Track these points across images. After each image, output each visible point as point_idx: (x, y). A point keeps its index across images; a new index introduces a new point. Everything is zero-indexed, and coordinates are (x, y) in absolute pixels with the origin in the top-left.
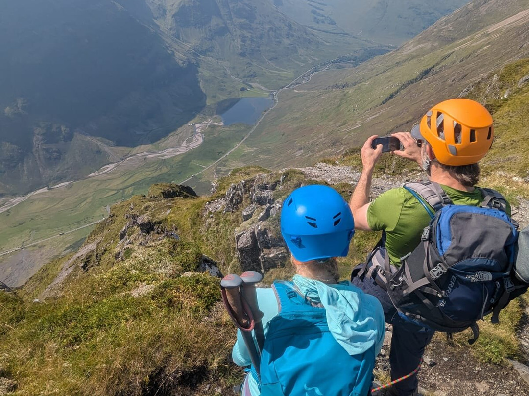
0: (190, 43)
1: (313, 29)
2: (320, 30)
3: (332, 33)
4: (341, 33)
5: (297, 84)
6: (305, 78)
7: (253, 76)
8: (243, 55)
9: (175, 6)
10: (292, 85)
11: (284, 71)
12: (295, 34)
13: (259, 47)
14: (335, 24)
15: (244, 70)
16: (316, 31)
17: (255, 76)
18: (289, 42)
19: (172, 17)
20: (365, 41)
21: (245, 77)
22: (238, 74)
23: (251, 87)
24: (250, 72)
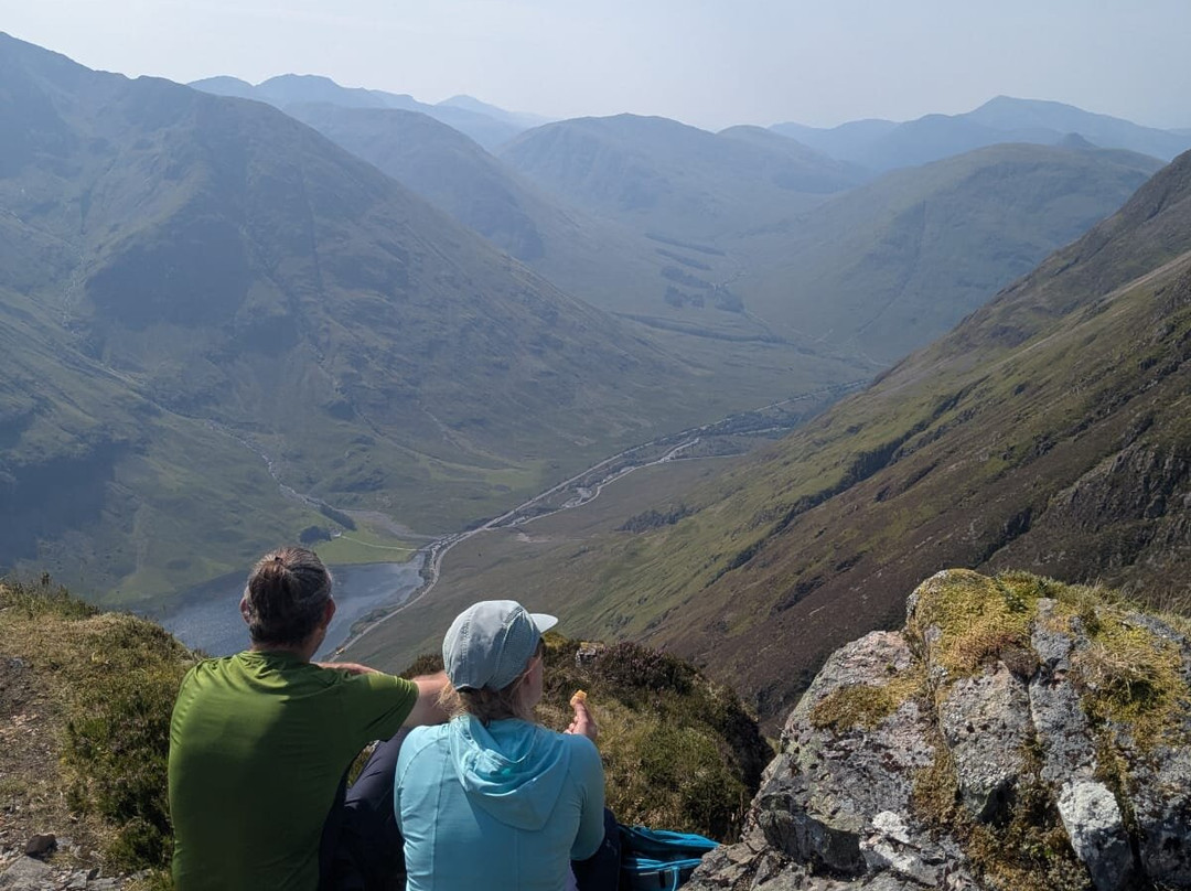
0: (139, 370)
1: (653, 324)
2: (679, 330)
3: (723, 338)
4: (759, 338)
5: (541, 511)
6: (580, 490)
7: (367, 485)
8: (342, 411)
9: (106, 251)
10: (518, 515)
11: (507, 466)
12: (568, 339)
13: (417, 384)
14: (738, 308)
15: (338, 464)
16: (665, 332)
17: (377, 486)
18: (542, 366)
19: (87, 286)
20: (844, 360)
21: (335, 488)
22: (309, 478)
23: (349, 525)
24: (360, 469)
